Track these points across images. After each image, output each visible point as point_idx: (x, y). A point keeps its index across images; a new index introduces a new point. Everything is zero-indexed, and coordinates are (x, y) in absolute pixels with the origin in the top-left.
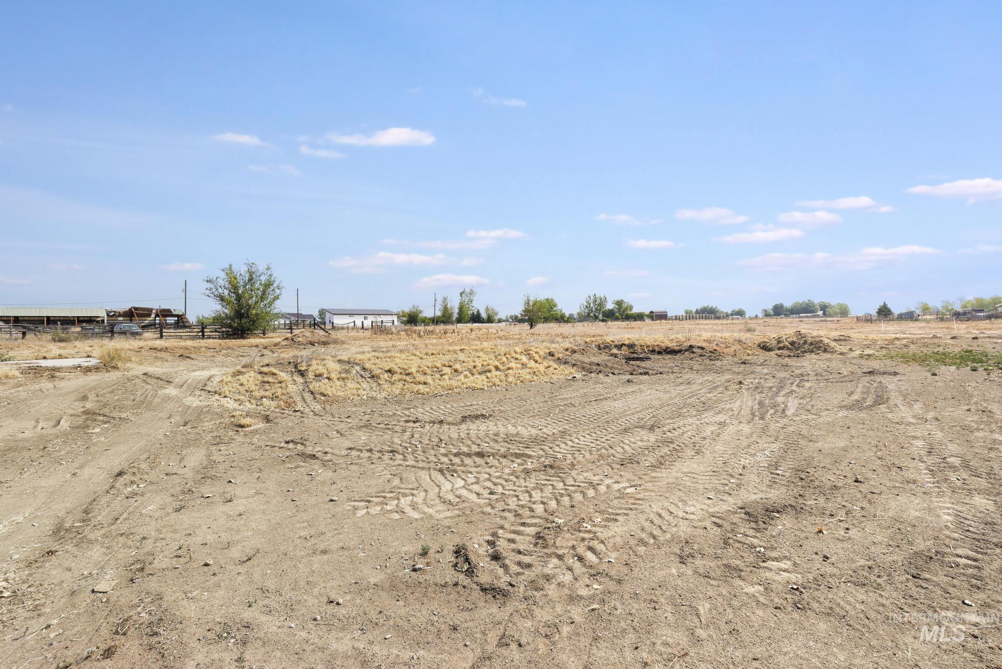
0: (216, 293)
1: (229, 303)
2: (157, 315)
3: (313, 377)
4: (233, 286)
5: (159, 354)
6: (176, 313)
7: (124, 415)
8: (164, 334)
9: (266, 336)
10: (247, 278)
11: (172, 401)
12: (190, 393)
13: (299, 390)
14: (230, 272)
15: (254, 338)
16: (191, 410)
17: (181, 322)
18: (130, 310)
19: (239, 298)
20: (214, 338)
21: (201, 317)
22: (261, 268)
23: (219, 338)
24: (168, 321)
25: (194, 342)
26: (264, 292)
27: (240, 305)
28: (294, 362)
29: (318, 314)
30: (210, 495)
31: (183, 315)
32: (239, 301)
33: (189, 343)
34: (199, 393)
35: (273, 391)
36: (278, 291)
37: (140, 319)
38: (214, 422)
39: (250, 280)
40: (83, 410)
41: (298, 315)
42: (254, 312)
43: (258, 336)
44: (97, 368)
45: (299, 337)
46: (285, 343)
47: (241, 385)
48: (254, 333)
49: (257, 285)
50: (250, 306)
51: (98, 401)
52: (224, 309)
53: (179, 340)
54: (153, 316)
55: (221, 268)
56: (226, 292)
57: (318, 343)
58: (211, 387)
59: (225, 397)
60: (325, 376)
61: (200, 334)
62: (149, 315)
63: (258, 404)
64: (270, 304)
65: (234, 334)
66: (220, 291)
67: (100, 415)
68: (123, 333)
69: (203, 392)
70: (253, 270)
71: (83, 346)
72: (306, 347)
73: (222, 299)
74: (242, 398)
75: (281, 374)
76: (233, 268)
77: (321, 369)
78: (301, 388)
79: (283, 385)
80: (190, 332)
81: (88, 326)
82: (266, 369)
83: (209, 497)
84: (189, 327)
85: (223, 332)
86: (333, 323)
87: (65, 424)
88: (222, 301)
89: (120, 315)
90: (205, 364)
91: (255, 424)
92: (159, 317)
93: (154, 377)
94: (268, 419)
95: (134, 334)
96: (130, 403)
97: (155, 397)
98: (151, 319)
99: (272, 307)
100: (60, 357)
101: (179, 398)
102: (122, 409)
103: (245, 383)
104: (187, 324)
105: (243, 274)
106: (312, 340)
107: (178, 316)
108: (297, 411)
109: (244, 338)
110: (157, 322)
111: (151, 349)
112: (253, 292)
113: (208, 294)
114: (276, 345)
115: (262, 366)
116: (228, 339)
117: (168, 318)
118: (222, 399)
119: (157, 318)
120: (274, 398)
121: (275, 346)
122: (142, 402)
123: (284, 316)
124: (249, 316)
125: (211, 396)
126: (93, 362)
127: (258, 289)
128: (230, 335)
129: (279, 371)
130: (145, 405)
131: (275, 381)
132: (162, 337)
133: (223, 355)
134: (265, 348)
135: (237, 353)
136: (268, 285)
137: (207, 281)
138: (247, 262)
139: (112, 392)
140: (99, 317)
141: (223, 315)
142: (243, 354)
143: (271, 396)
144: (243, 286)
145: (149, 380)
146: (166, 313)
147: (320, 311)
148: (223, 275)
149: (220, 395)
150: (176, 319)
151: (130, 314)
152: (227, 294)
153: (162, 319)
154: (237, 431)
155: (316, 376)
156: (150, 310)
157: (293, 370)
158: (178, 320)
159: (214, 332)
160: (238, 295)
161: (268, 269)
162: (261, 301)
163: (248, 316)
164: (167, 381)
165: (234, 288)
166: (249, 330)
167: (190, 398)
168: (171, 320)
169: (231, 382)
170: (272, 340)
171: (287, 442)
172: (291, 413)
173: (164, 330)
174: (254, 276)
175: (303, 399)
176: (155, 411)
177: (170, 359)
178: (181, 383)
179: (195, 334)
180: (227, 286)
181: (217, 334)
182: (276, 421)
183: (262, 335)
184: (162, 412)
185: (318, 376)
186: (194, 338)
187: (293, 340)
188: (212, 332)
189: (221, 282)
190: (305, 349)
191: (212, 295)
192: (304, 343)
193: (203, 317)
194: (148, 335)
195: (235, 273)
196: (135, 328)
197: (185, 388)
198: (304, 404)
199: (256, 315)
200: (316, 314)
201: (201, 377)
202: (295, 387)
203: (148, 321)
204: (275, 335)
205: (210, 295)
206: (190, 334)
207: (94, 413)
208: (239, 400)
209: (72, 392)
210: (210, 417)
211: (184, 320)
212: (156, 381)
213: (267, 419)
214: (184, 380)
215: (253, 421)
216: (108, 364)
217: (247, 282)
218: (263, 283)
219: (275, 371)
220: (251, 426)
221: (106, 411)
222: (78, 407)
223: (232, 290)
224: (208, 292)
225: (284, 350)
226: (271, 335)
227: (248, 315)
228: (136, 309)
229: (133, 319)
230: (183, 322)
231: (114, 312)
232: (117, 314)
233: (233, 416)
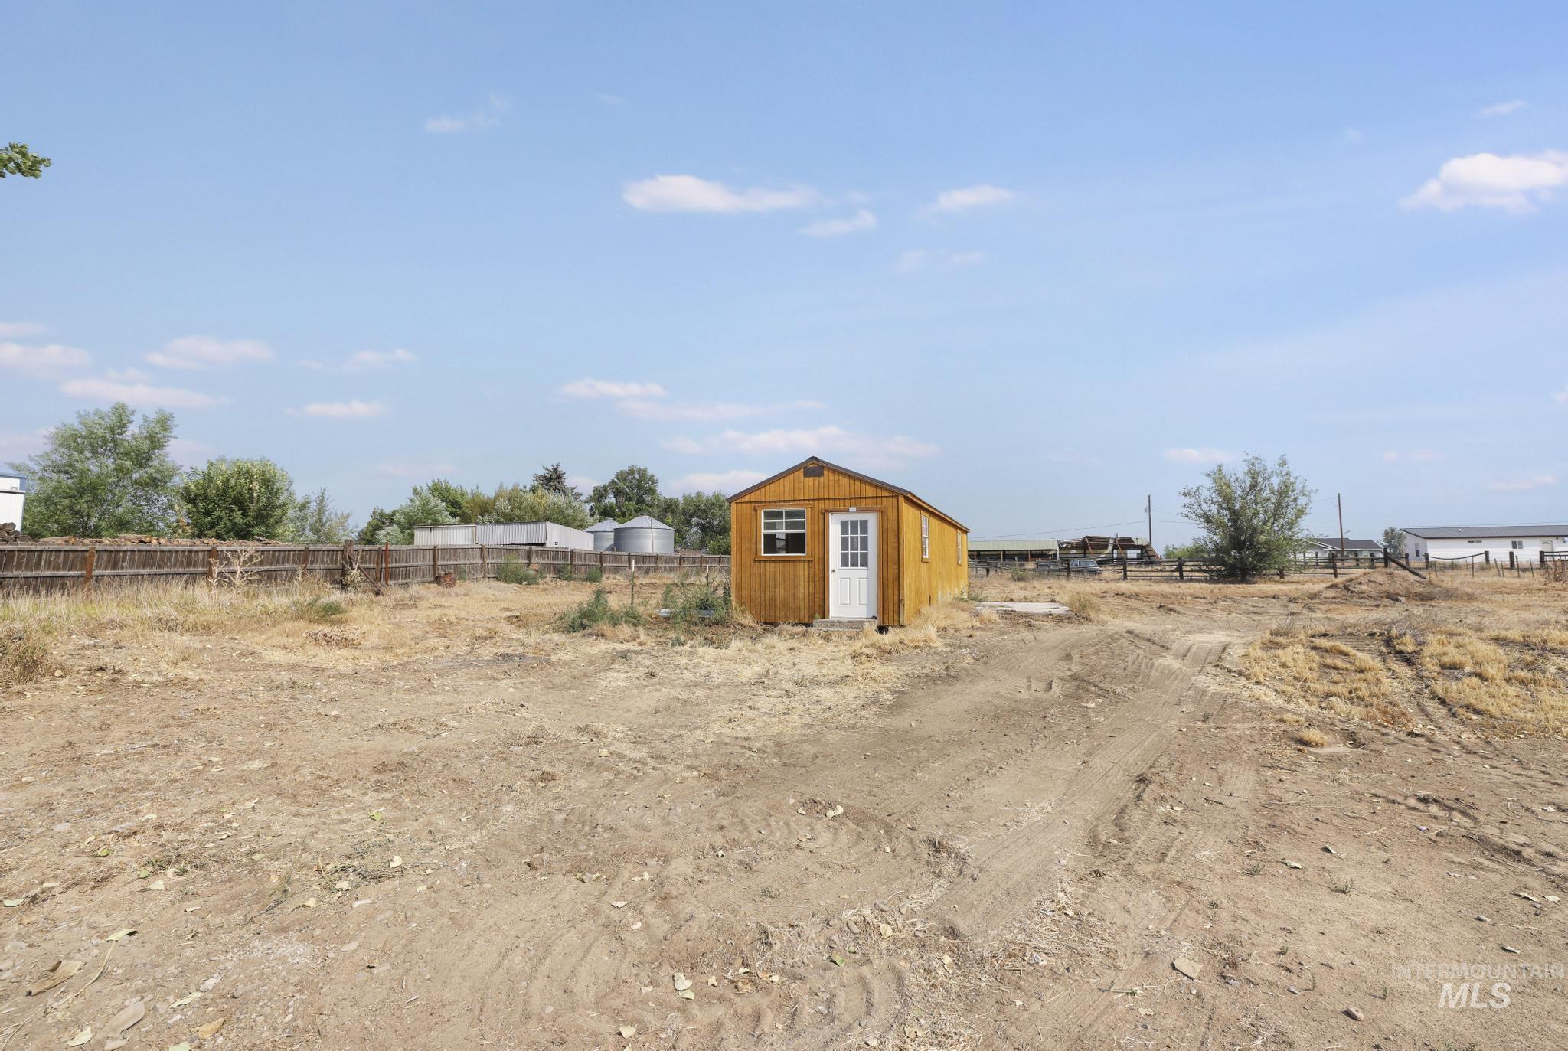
0: (1199, 511)
1: (1219, 525)
2: (1115, 547)
3: (1438, 669)
4: (1225, 498)
5: (1133, 603)
6: (1139, 543)
7: (1118, 690)
8: (1129, 573)
9: (1286, 579)
10: (1248, 484)
11: (1176, 679)
12: (1199, 669)
13: (1408, 690)
14: (1218, 476)
15: (1265, 582)
16: (1207, 698)
17: (1146, 557)
18: (1084, 540)
19: (1235, 516)
20: (1199, 581)
21: (1171, 549)
22: (1271, 464)
23: (1206, 581)
24: (1129, 555)
25: (1172, 586)
26: (1279, 505)
27: (1238, 529)
28: (1382, 634)
29: (1382, 538)
30: (1299, 866)
31: (1148, 546)
32: (1236, 522)
33: (1165, 587)
34: (1213, 671)
35: (1350, 686)
36: (1302, 501)
37: (1095, 552)
38: (1251, 725)
39: (1254, 485)
40: (1069, 673)
41: (1342, 542)
42: (1262, 538)
43: (1271, 580)
44: (1069, 618)
45: (1360, 583)
46: (1331, 593)
47: (1283, 665)
48: (1264, 575)
49: (1266, 494)
50: (1255, 530)
51: (1083, 664)
52: (1212, 536)
53: (1149, 583)
54: (1110, 548)
55: (1205, 472)
56: (1214, 509)
57: (1408, 596)
58: (1231, 663)
59: (1258, 683)
60: (1467, 669)
61: (1177, 574)
62: (1105, 547)
63: (1323, 705)
64: (1291, 524)
65: (1230, 575)
66: (1205, 507)
67: (1090, 683)
68: (1080, 571)
69: (1219, 669)
70: (1257, 468)
71: (1041, 586)
72: (1378, 602)
73: (1208, 519)
74: (1290, 689)
75: (1360, 655)
76: (1224, 471)
77: (1453, 655)
78: (1412, 688)
79: (1369, 676)
80: (1161, 571)
81: (1044, 562)
82: (1323, 642)
83: (1296, 867)
84: (1158, 563)
85: (1212, 571)
86: (1427, 556)
87: (1056, 689)
88: (1208, 523)
89: (1073, 548)
90: (1201, 623)
91: (1330, 745)
92: (1117, 549)
93: (1143, 638)
94: (1354, 740)
95: (1093, 572)
96: (1121, 672)
97: (1151, 668)
98: (1108, 552)
99: (1295, 530)
100: (1025, 600)
101: (1184, 675)
102: (1113, 679)
103: (1291, 664)
104: (1153, 558)
105: (1241, 476)
106: (1392, 591)
107: (1141, 547)
108: (1417, 735)
109: (1248, 583)
110: (1115, 555)
111: (1117, 594)
112: (1259, 506)
113: (1186, 513)
114: (1313, 596)
115: (1313, 636)
116: (1222, 582)
117: (1129, 551)
118: (1254, 687)
119: (1115, 551)
120: (1353, 698)
121: (1311, 599)
122: (1137, 673)
123: (1312, 543)
124: (1254, 547)
125: (1233, 679)
126: (1062, 610)
127: (1268, 500)
128: (1224, 576)
129: (1354, 647)
130: (1140, 678)
131: (1349, 666)
132: (1125, 577)
133: (1223, 610)
134: (1294, 600)
135: (1244, 607)
136: (1283, 492)
137: (1185, 495)
138: (1246, 457)
139: (1096, 653)
140: (1050, 550)
141: (1210, 545)
142: (1255, 609)
143: (1347, 694)
144: (1242, 498)
145: (1137, 641)
146: (1126, 543)
147: (1386, 533)
148: (1208, 483)
149: (1248, 678)
150: (1139, 551)
151: (1086, 546)
152: (1216, 511)
153: (1120, 551)
154: (1300, 750)
155: (1443, 666)
156: (1107, 540)
157: (1384, 649)
158: (1142, 553)
159: (1199, 571)
160: (1233, 512)
161: (1283, 463)
162: (1275, 520)
163: (1252, 546)
164: (1163, 646)
165: (1227, 500)
166: (1254, 568)
167: (1201, 677)
168: (1132, 553)
169: (1263, 659)
170: (1300, 586)
171: (1424, 800)
172: (1403, 736)
173: (1128, 568)
174: (1260, 480)
175: (1423, 711)
176: (1156, 689)
177: (1147, 610)
178: (1182, 651)
179: (1168, 574)
180: (1215, 500)
181: (1203, 574)
182: (1373, 746)
183: (1277, 578)
184: (1165, 693)
185: (1451, 668)
186: (1168, 580)
187: (1347, 589)
188: (1195, 571)
189: (1205, 494)
190: (1378, 606)
191: (1194, 515)
192: (1373, 594)
193: (1174, 548)
194: (1108, 573)
195: (1228, 478)
196: (1094, 566)
197: (1189, 657)
198: (1428, 722)
199: (1267, 542)
200: (1378, 538)
201: (1210, 646)
202: (1395, 684)
203: (1104, 555)
204: (1302, 577)
205: (1189, 515)
206: (1160, 574)
207: (1083, 680)
208: (1284, 692)
209: (1054, 647)
210: (1241, 714)
211: (1150, 553)
212: (1147, 644)
213: (1352, 738)
214: (1185, 647)
215: (1326, 738)
216: (1079, 613)
217: (1248, 489)
218: (1276, 488)
219: (1343, 647)
220: (1322, 745)
221: (1094, 679)
222: (1063, 669)
223: (1224, 506)
224: (1186, 511)
225: (1334, 606)
226: (1296, 577)
227: (1251, 544)
228: (1090, 538)
229: (1087, 552)
230: (1149, 556)
231: (1067, 543)
232: (1070, 546)
233: (1282, 721)
